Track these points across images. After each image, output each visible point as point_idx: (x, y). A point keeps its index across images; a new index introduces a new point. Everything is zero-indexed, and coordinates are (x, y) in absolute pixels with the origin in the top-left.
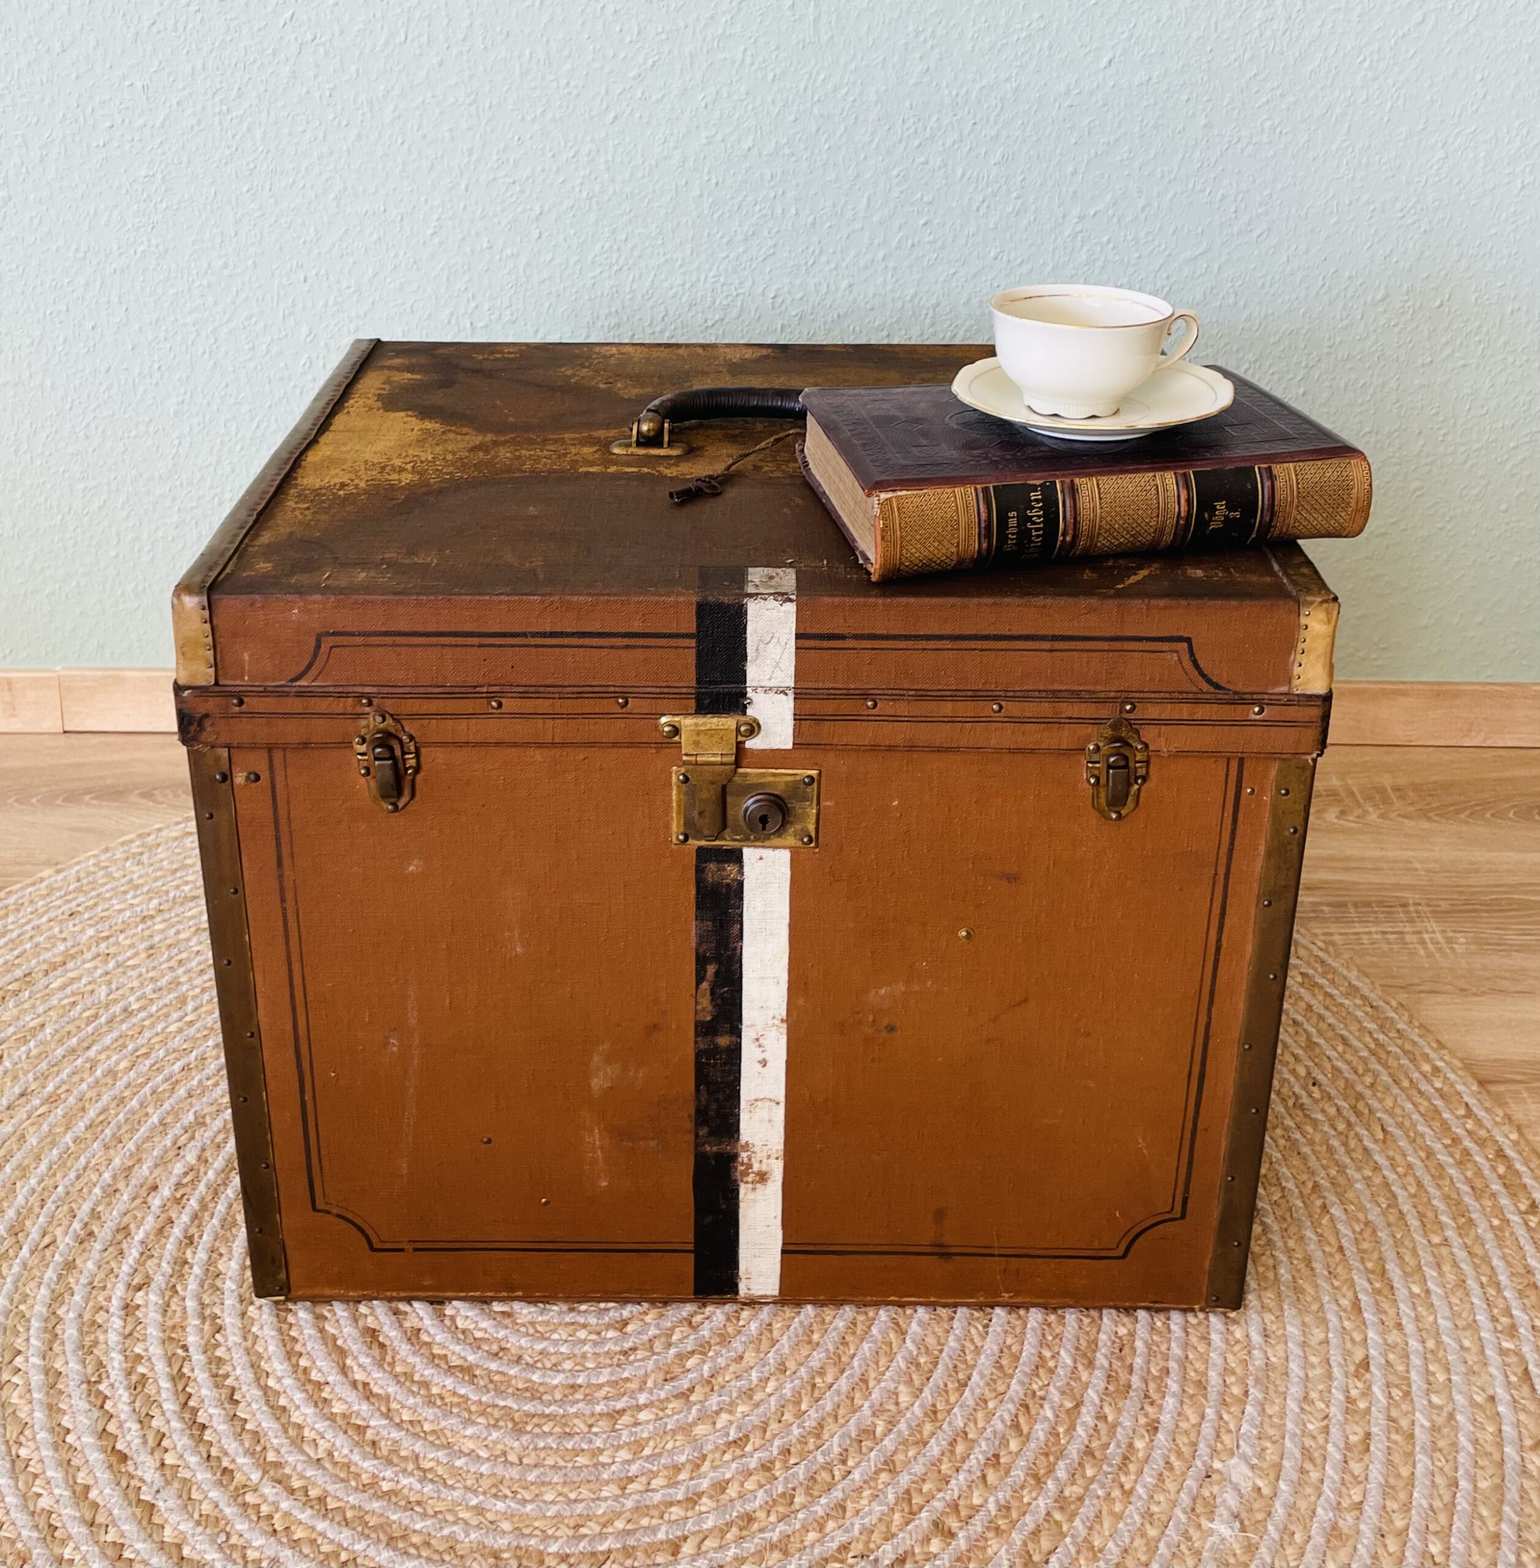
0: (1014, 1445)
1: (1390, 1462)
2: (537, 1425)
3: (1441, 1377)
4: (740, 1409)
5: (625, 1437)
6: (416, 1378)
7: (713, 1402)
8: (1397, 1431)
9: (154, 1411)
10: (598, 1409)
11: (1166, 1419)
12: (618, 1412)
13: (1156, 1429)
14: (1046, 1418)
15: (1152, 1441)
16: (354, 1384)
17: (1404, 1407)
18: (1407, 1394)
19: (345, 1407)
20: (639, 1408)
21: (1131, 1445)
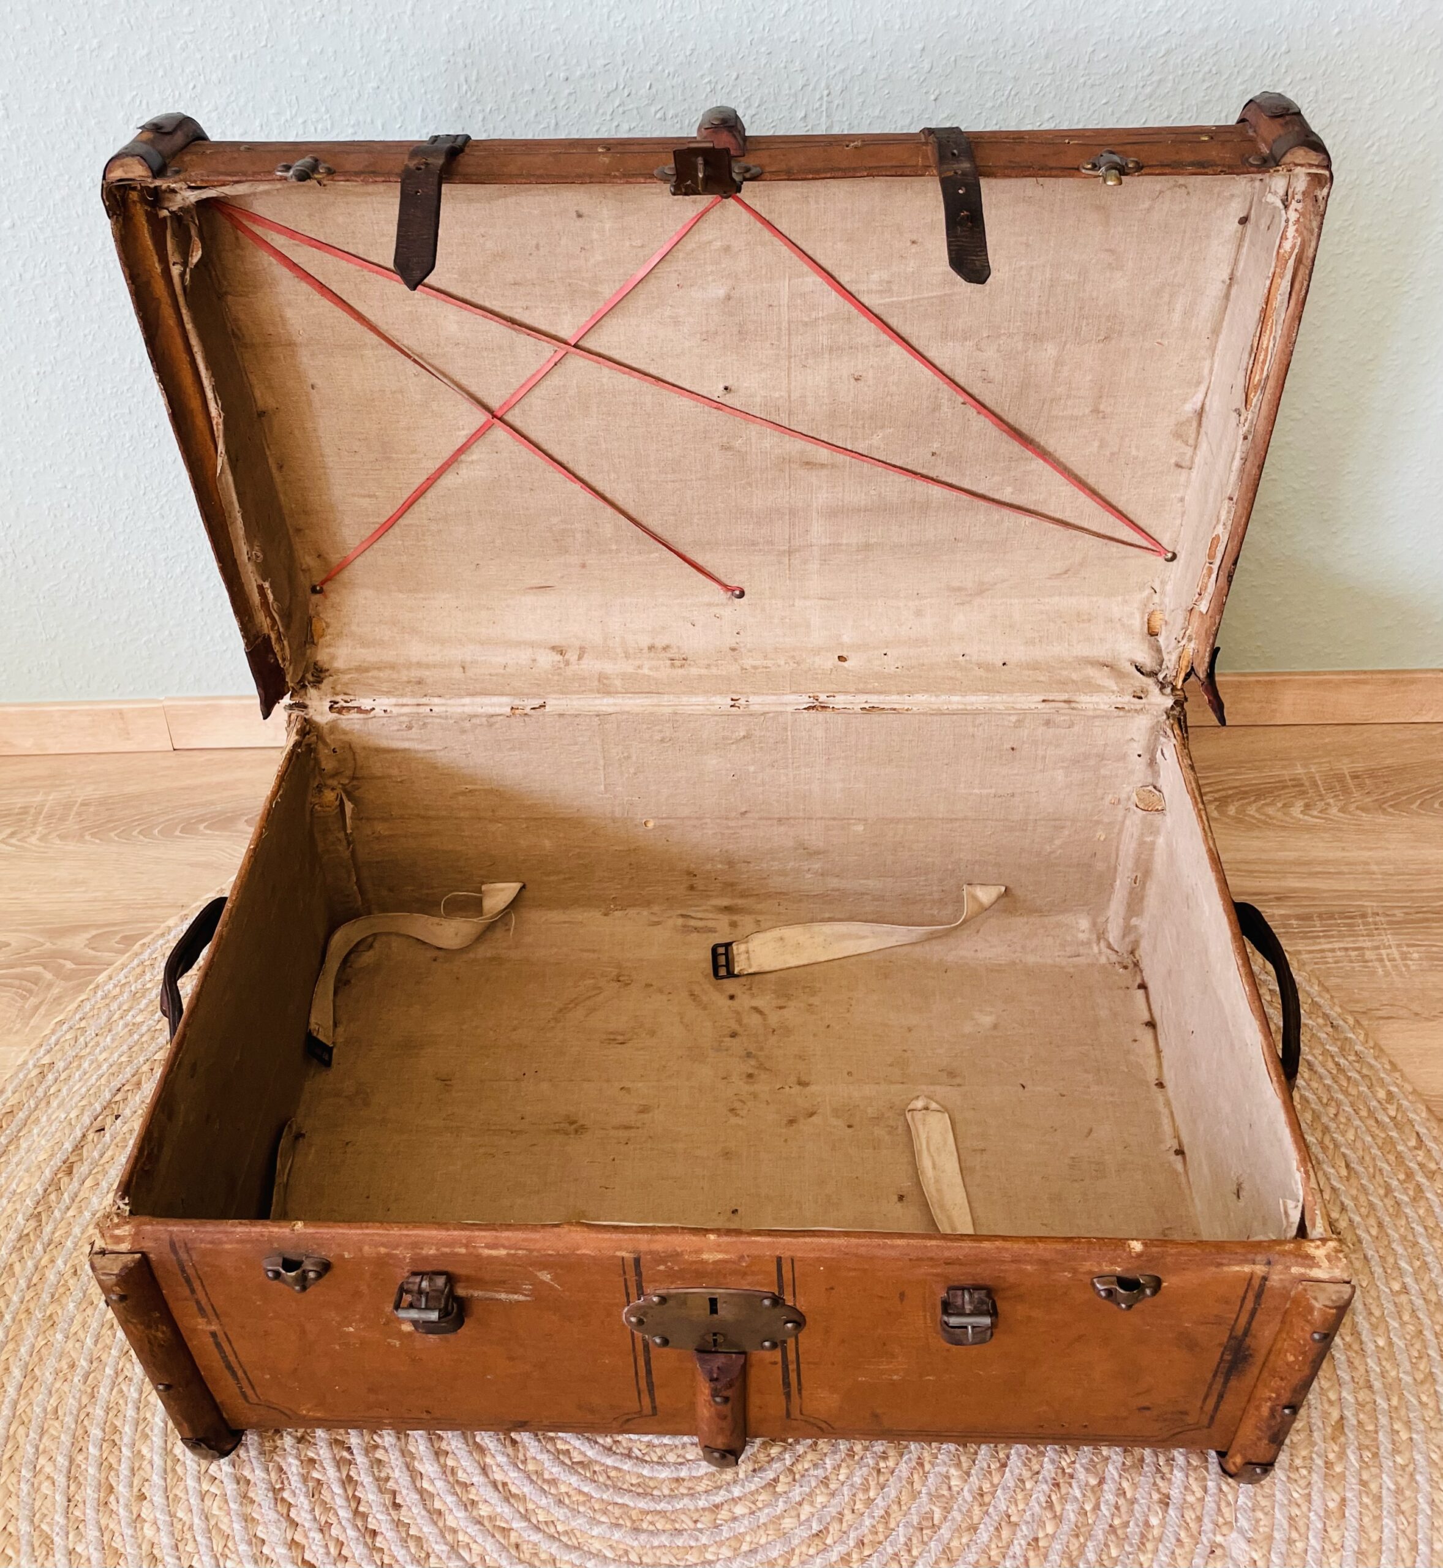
0: (1050, 1529)
1: (1362, 1529)
2: (652, 1523)
3: (1404, 1435)
4: (820, 1499)
5: (726, 1534)
6: (547, 1476)
7: (796, 1494)
8: (1367, 1493)
9: (333, 1519)
10: (701, 1504)
11: (1175, 1493)
12: (717, 1506)
13: (1167, 1504)
14: (1076, 1498)
15: (1164, 1518)
16: (494, 1484)
17: (1374, 1470)
18: (1376, 1455)
19: (489, 1509)
20: (735, 1501)
21: (1147, 1524)
